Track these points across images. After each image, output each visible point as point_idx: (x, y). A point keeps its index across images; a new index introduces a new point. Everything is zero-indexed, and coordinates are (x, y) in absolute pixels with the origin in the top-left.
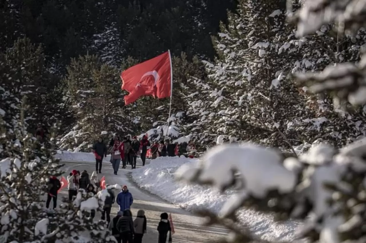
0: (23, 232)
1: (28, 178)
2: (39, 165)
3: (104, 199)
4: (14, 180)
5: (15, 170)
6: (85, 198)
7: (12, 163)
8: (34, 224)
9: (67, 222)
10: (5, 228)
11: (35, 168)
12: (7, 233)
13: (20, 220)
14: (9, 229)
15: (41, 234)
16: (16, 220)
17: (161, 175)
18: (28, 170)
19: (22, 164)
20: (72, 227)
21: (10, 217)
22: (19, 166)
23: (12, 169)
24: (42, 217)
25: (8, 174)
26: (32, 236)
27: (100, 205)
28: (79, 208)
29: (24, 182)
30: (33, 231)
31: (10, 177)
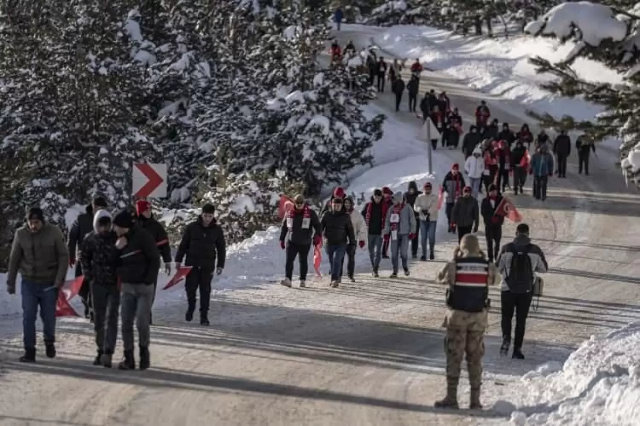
0: (304, 83)
1: (308, 41)
2: (317, 31)
3: (366, 57)
4: (297, 43)
5: (298, 35)
6: (351, 57)
7: (296, 30)
8: (312, 77)
9: (338, 76)
10: (290, 80)
11: (313, 34)
12: (292, 84)
13: (301, 74)
14: (294, 81)
15: (319, 85)
16: (298, 75)
17: (398, 39)
18: (307, 35)
19: (303, 31)
20: (342, 80)
21: (294, 72)
22: (301, 32)
23: (295, 34)
24: (318, 72)
25: (293, 39)
26: (310, 87)
27: (363, 62)
28: (347, 65)
29: (305, 44)
30: (312, 82)
31: (294, 41)
